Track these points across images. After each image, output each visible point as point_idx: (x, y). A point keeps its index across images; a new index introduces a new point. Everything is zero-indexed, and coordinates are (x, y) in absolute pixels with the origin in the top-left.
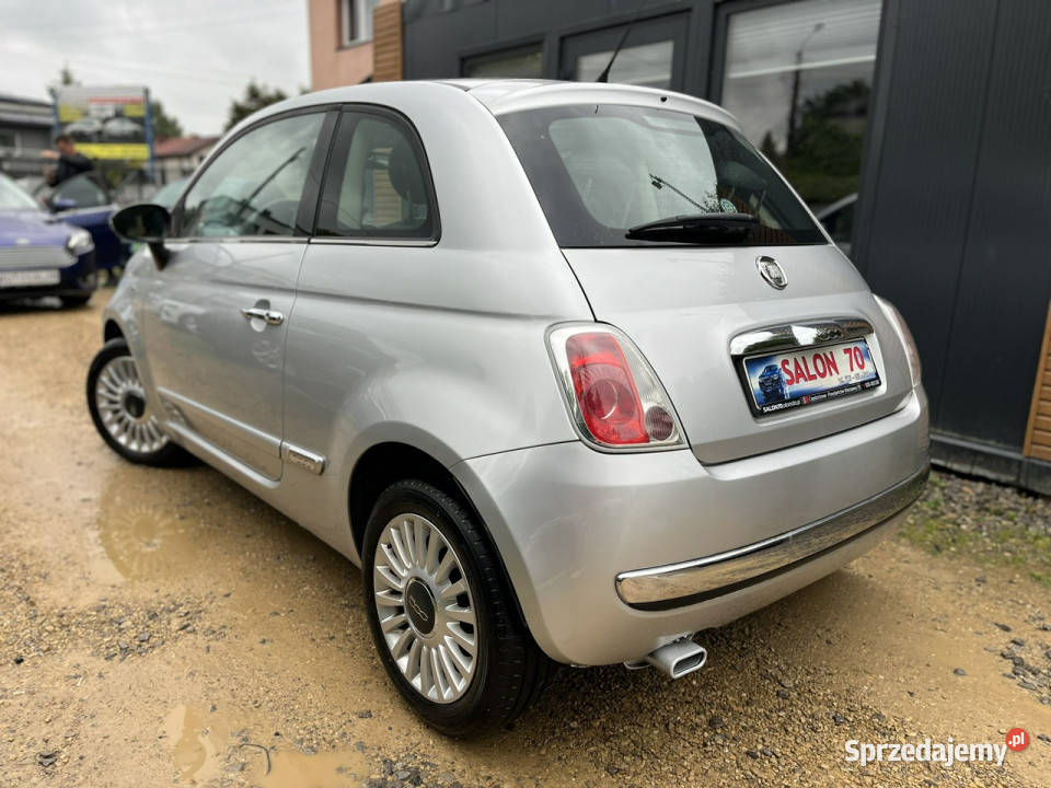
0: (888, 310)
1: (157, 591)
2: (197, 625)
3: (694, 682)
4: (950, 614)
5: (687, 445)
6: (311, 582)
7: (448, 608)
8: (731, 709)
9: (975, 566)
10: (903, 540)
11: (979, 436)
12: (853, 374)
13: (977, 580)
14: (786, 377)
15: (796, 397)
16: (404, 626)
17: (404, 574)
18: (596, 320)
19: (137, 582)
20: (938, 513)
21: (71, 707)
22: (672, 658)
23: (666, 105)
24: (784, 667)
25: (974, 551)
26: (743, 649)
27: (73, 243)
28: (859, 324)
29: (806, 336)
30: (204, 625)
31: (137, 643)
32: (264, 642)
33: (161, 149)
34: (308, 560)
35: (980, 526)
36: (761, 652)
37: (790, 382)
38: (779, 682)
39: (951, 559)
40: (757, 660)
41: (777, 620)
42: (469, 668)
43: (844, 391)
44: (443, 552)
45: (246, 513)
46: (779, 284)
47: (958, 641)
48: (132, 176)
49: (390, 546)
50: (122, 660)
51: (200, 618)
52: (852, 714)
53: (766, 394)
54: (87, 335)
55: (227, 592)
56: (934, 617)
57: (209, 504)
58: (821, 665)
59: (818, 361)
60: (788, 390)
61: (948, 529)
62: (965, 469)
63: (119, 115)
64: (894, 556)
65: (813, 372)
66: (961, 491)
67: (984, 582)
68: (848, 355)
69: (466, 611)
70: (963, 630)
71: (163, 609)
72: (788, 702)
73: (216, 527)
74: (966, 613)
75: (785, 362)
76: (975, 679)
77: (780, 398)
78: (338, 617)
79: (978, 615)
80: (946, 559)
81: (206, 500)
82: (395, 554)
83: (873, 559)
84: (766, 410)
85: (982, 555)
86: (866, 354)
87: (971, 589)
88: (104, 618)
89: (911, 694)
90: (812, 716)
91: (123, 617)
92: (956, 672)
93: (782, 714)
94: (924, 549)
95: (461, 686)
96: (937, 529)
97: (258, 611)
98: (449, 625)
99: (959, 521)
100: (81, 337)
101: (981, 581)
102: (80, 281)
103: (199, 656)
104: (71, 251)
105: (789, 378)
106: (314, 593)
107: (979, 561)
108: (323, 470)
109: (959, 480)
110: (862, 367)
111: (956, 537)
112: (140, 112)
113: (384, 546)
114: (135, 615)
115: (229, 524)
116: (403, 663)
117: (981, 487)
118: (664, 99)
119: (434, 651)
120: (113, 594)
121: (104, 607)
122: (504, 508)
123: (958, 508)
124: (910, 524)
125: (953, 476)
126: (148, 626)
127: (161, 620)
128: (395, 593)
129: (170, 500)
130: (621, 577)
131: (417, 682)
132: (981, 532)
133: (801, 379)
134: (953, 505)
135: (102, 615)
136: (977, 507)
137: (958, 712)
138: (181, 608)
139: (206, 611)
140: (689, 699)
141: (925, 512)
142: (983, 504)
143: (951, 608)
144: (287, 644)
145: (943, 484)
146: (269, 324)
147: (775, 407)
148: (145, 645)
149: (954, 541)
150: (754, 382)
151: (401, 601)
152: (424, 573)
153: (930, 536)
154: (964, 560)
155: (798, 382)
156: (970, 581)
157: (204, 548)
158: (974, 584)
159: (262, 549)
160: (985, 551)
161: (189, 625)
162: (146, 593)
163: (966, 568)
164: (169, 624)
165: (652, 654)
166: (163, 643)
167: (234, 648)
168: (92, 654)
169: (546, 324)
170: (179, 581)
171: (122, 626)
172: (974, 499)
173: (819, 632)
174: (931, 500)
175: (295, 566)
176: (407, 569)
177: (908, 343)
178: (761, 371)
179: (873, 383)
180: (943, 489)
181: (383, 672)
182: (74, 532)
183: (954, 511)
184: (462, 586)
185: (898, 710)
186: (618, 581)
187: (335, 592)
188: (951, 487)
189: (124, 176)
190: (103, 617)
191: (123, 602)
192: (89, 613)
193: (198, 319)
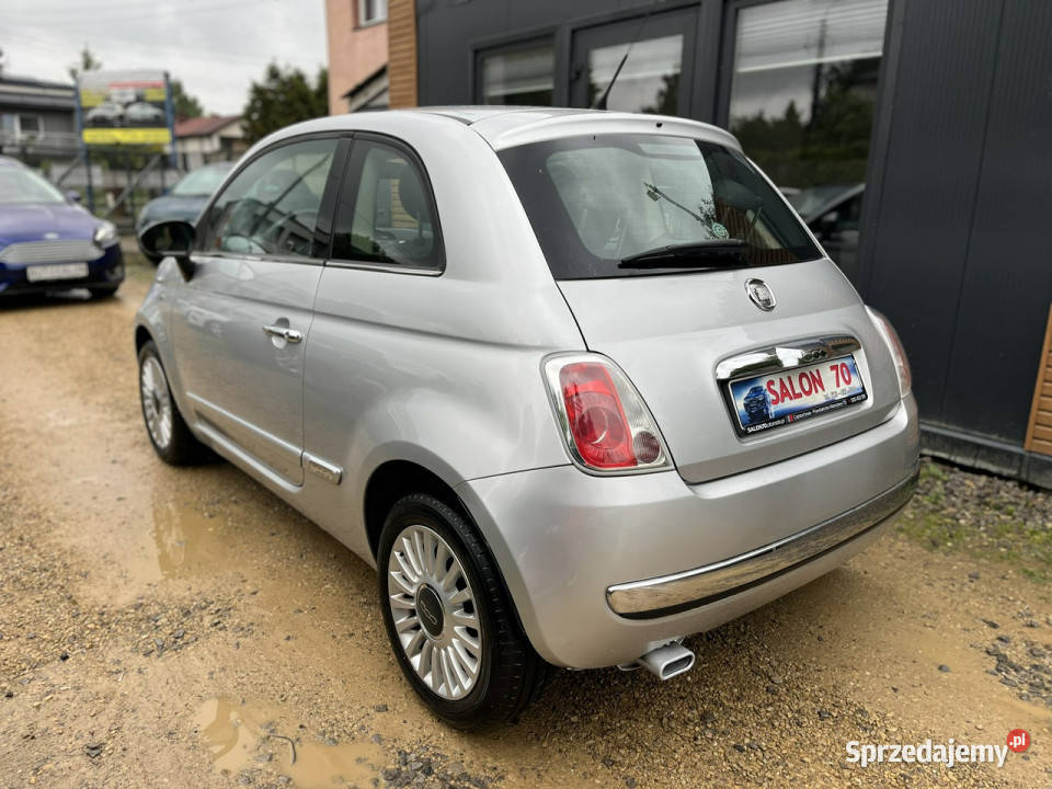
0: (878, 322)
1: (190, 589)
2: (227, 622)
3: (689, 678)
4: (941, 610)
5: (673, 467)
6: (331, 580)
7: (455, 613)
8: (722, 705)
9: (970, 561)
10: (901, 535)
11: (983, 431)
12: (839, 390)
13: (970, 576)
14: (771, 397)
15: (781, 416)
16: (417, 627)
17: (415, 580)
18: (588, 350)
19: (170, 580)
20: (937, 507)
21: (114, 702)
22: (661, 662)
23: (661, 131)
24: (775, 664)
25: (970, 546)
26: (737, 645)
27: (100, 236)
28: (846, 342)
29: (790, 357)
30: (233, 623)
31: (173, 639)
32: (288, 638)
33: (182, 129)
34: (329, 558)
35: (979, 521)
36: (755, 648)
37: (775, 402)
38: (770, 678)
39: (946, 554)
40: (750, 657)
41: (772, 617)
42: (474, 668)
43: (830, 407)
44: (449, 562)
45: (271, 511)
46: (767, 306)
47: (945, 638)
48: (155, 161)
49: (402, 555)
50: (159, 656)
51: (230, 615)
52: (837, 710)
53: (750, 414)
54: (116, 328)
55: (254, 590)
56: (925, 613)
57: (236, 502)
58: (811, 661)
59: (804, 380)
60: (773, 409)
61: (946, 524)
62: (968, 462)
63: (140, 99)
64: (890, 551)
65: (798, 391)
66: (963, 484)
67: (977, 578)
68: (834, 372)
69: (471, 617)
70: (952, 627)
71: (196, 606)
72: (776, 698)
73: (243, 526)
74: (955, 610)
75: (771, 383)
76: (959, 675)
77: (766, 418)
78: (357, 615)
79: (967, 612)
80: (942, 555)
81: (233, 498)
82: (407, 561)
83: (870, 555)
84: (750, 430)
85: (978, 550)
86: (854, 369)
87: (963, 585)
88: (142, 615)
89: (895, 690)
90: (799, 711)
91: (158, 614)
92: (940, 668)
93: (770, 709)
94: (921, 545)
95: (468, 684)
96: (935, 524)
97: (283, 608)
98: (457, 629)
99: (958, 516)
100: (110, 331)
101: (974, 577)
102: (107, 274)
103: (229, 652)
104: (98, 244)
105: (774, 398)
106: (334, 591)
107: (975, 557)
108: (340, 481)
109: (962, 474)
110: (848, 382)
111: (954, 532)
112: (161, 96)
113: (397, 554)
114: (170, 612)
115: (254, 522)
116: (416, 661)
117: (983, 480)
118: (659, 125)
119: (443, 651)
120: (149, 592)
121: (141, 605)
122: (503, 527)
123: (959, 502)
124: (910, 520)
125: (956, 469)
126: (182, 623)
127: (193, 617)
128: (407, 597)
129: (199, 499)
130: (611, 589)
131: (428, 680)
132: (979, 527)
133: (787, 399)
134: (954, 499)
135: (140, 612)
136: (976, 501)
137: (939, 708)
138: (212, 606)
139: (234, 608)
140: (683, 694)
141: (925, 506)
142: (984, 498)
143: (943, 605)
144: (310, 641)
145: (945, 478)
146: (289, 342)
147: (760, 427)
148: (180, 642)
149: (951, 536)
150: (739, 404)
151: (413, 604)
152: (433, 581)
153: (928, 532)
154: (959, 556)
155: (783, 401)
156: (963, 578)
157: (232, 547)
158: (966, 580)
159: (286, 547)
160: (981, 546)
161: (219, 622)
162: (180, 590)
163: (960, 563)
164: (202, 620)
165: (643, 658)
166: (196, 640)
167: (261, 644)
168: (131, 651)
169: (542, 354)
170: (209, 579)
171: (158, 623)
172: (975, 493)
173: (812, 628)
174: (932, 494)
175: (317, 564)
176: (419, 576)
177: (897, 354)
178: (746, 392)
179: (859, 398)
180: (945, 482)
181: (398, 668)
182: (111, 531)
183: (954, 505)
184: (467, 594)
185: (882, 706)
186: (608, 593)
187: (354, 590)
188: (953, 480)
189: (147, 162)
190: (140, 614)
191: (159, 600)
192: (127, 611)
193: (223, 325)
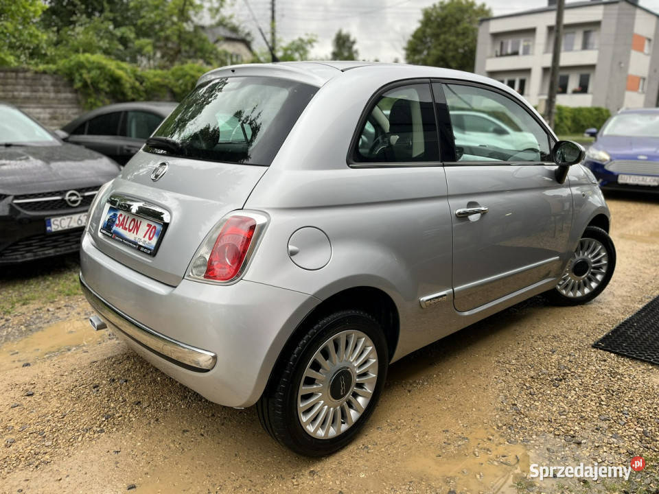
12: (143, 239)
14: (117, 222)
15: (115, 234)
29: (135, 207)
37: (117, 225)
43: (130, 244)
53: (107, 224)
59: (133, 222)
60: (115, 228)
65: (127, 226)
68: (148, 228)
75: (121, 215)
77: (110, 231)
86: (158, 233)
110: (150, 239)
133: (121, 227)
147: (104, 232)
155: (119, 227)
178: (112, 213)
179: (145, 250)
